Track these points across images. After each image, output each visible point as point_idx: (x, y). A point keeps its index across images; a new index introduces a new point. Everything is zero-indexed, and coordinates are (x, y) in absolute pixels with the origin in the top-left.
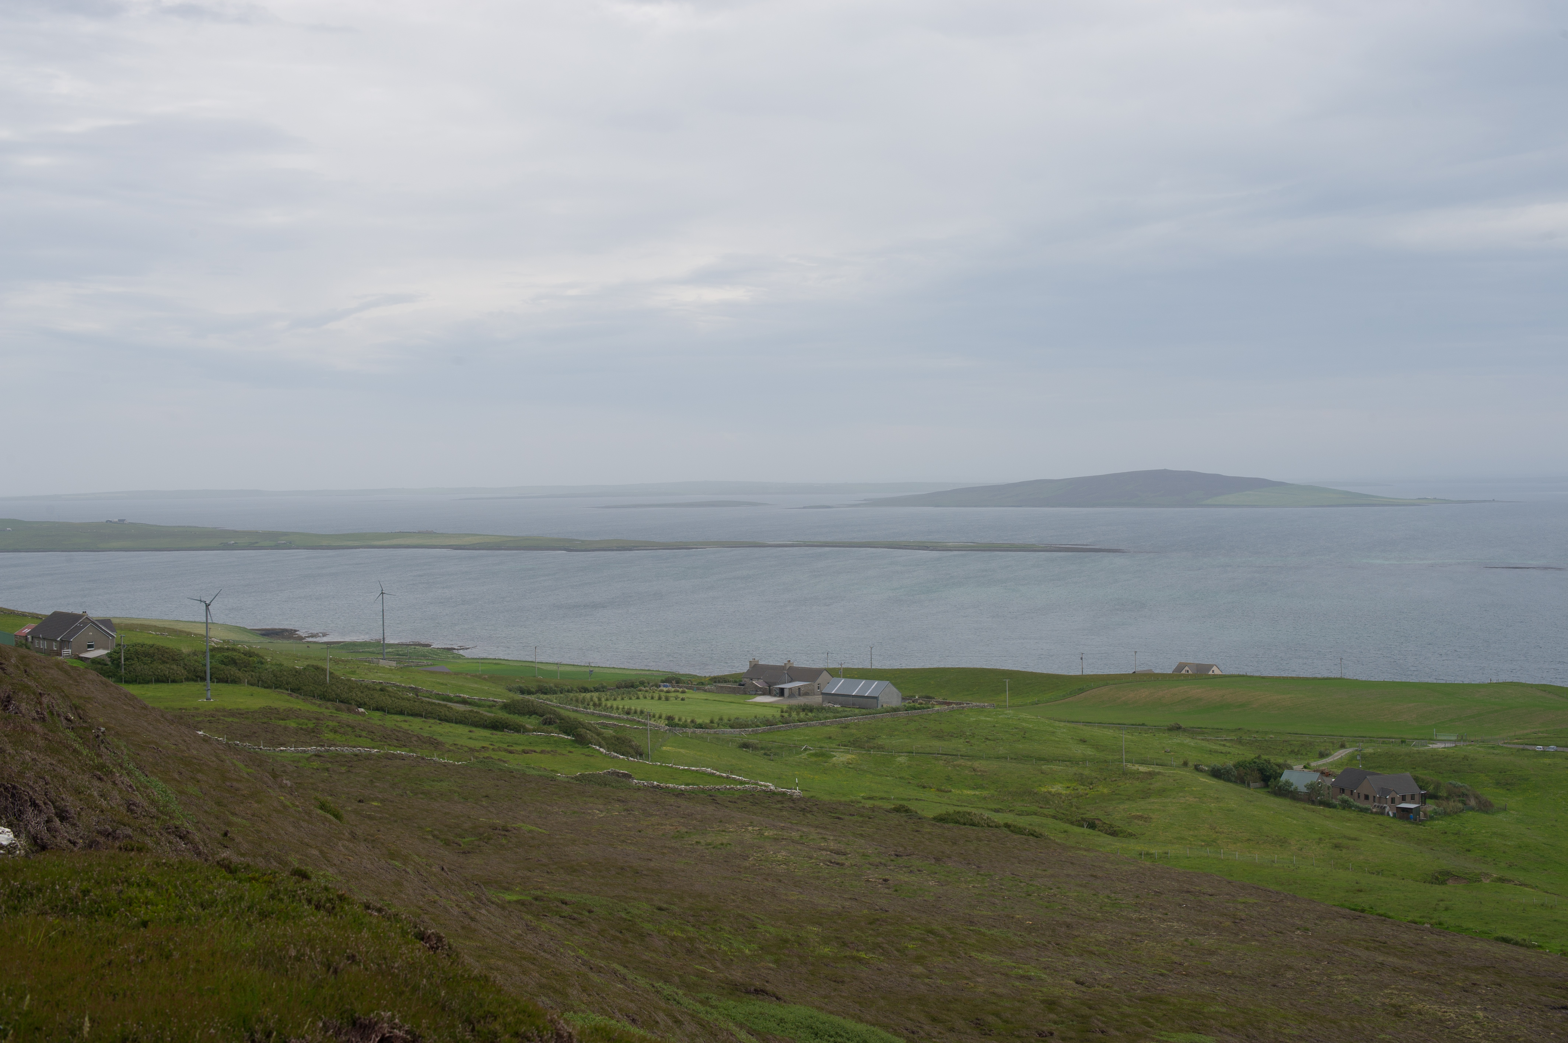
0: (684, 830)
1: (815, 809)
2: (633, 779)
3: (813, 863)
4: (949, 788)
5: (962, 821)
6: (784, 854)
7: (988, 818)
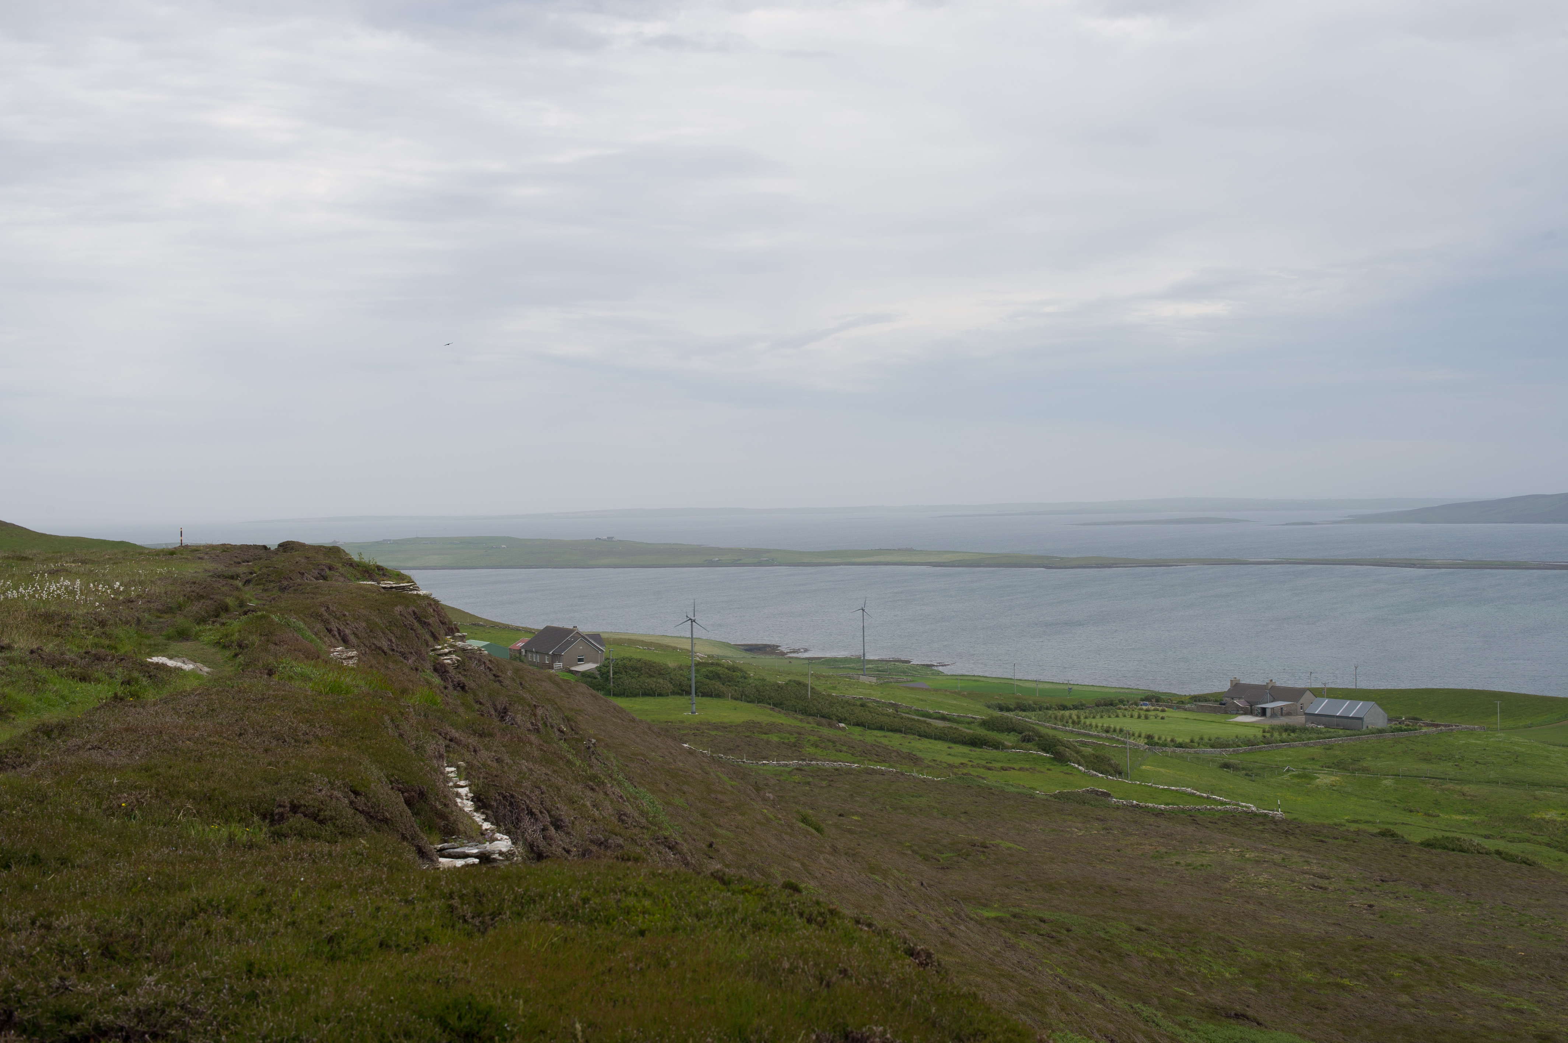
0: (1164, 850)
1: (1297, 831)
2: (1112, 797)
3: (1295, 886)
4: (1437, 812)
5: (1451, 846)
6: (1265, 876)
7: (1478, 844)
